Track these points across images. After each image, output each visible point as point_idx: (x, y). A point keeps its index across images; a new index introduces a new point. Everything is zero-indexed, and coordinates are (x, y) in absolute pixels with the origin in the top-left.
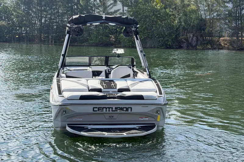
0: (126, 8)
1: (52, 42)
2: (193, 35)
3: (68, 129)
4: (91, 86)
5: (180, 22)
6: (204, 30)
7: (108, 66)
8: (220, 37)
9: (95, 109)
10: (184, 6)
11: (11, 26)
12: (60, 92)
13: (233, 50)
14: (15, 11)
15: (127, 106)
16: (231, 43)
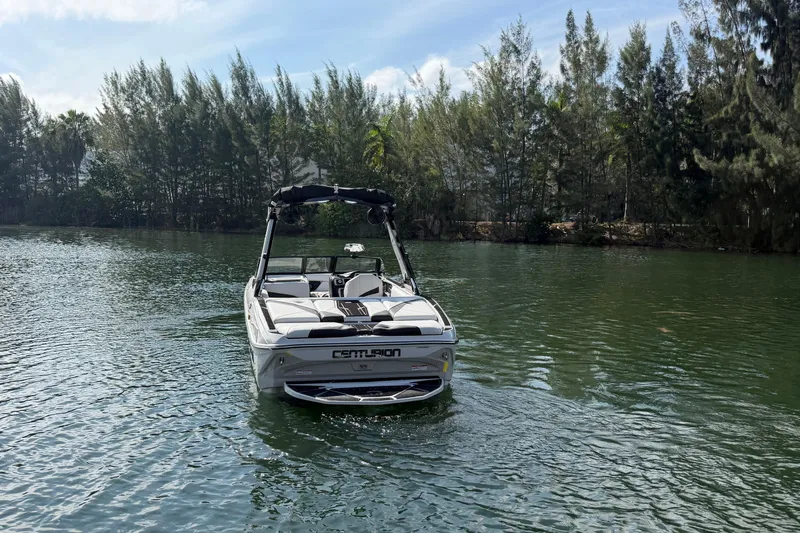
0: (324, 171)
1: (195, 226)
2: (435, 218)
3: (288, 390)
4: (324, 313)
5: (414, 196)
6: (452, 208)
7: (335, 274)
8: (477, 221)
9: (336, 354)
10: (419, 169)
11: (122, 200)
12: (271, 326)
13: (497, 242)
14: (129, 173)
15: (392, 348)
16: (495, 230)
